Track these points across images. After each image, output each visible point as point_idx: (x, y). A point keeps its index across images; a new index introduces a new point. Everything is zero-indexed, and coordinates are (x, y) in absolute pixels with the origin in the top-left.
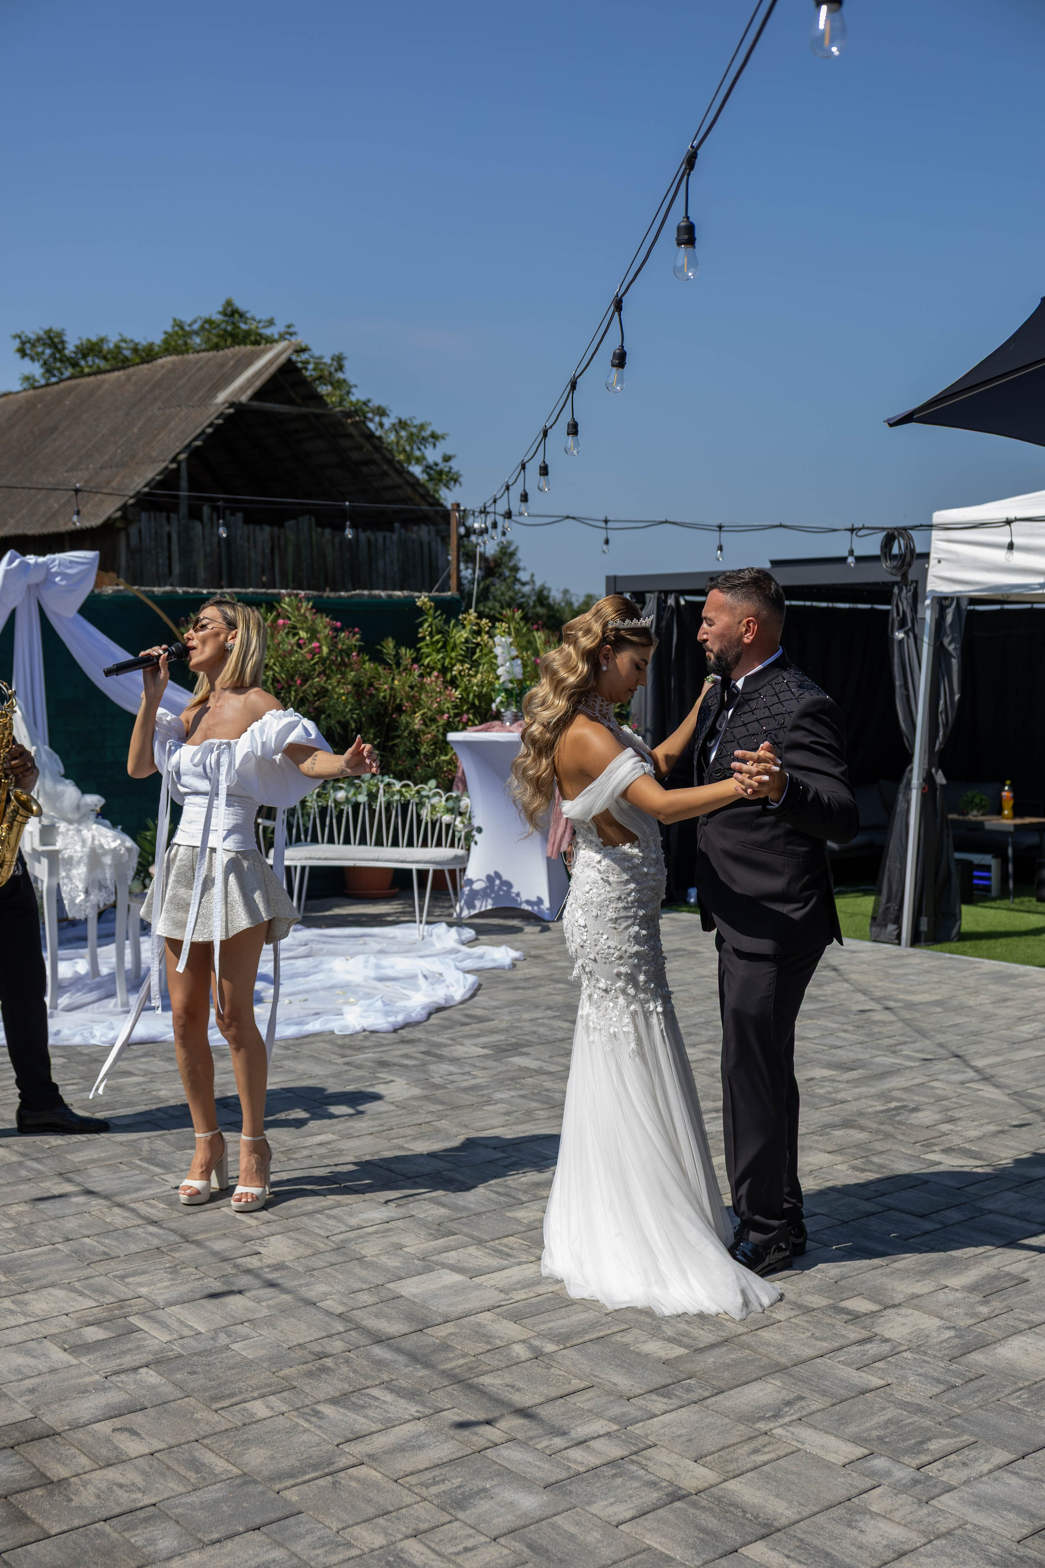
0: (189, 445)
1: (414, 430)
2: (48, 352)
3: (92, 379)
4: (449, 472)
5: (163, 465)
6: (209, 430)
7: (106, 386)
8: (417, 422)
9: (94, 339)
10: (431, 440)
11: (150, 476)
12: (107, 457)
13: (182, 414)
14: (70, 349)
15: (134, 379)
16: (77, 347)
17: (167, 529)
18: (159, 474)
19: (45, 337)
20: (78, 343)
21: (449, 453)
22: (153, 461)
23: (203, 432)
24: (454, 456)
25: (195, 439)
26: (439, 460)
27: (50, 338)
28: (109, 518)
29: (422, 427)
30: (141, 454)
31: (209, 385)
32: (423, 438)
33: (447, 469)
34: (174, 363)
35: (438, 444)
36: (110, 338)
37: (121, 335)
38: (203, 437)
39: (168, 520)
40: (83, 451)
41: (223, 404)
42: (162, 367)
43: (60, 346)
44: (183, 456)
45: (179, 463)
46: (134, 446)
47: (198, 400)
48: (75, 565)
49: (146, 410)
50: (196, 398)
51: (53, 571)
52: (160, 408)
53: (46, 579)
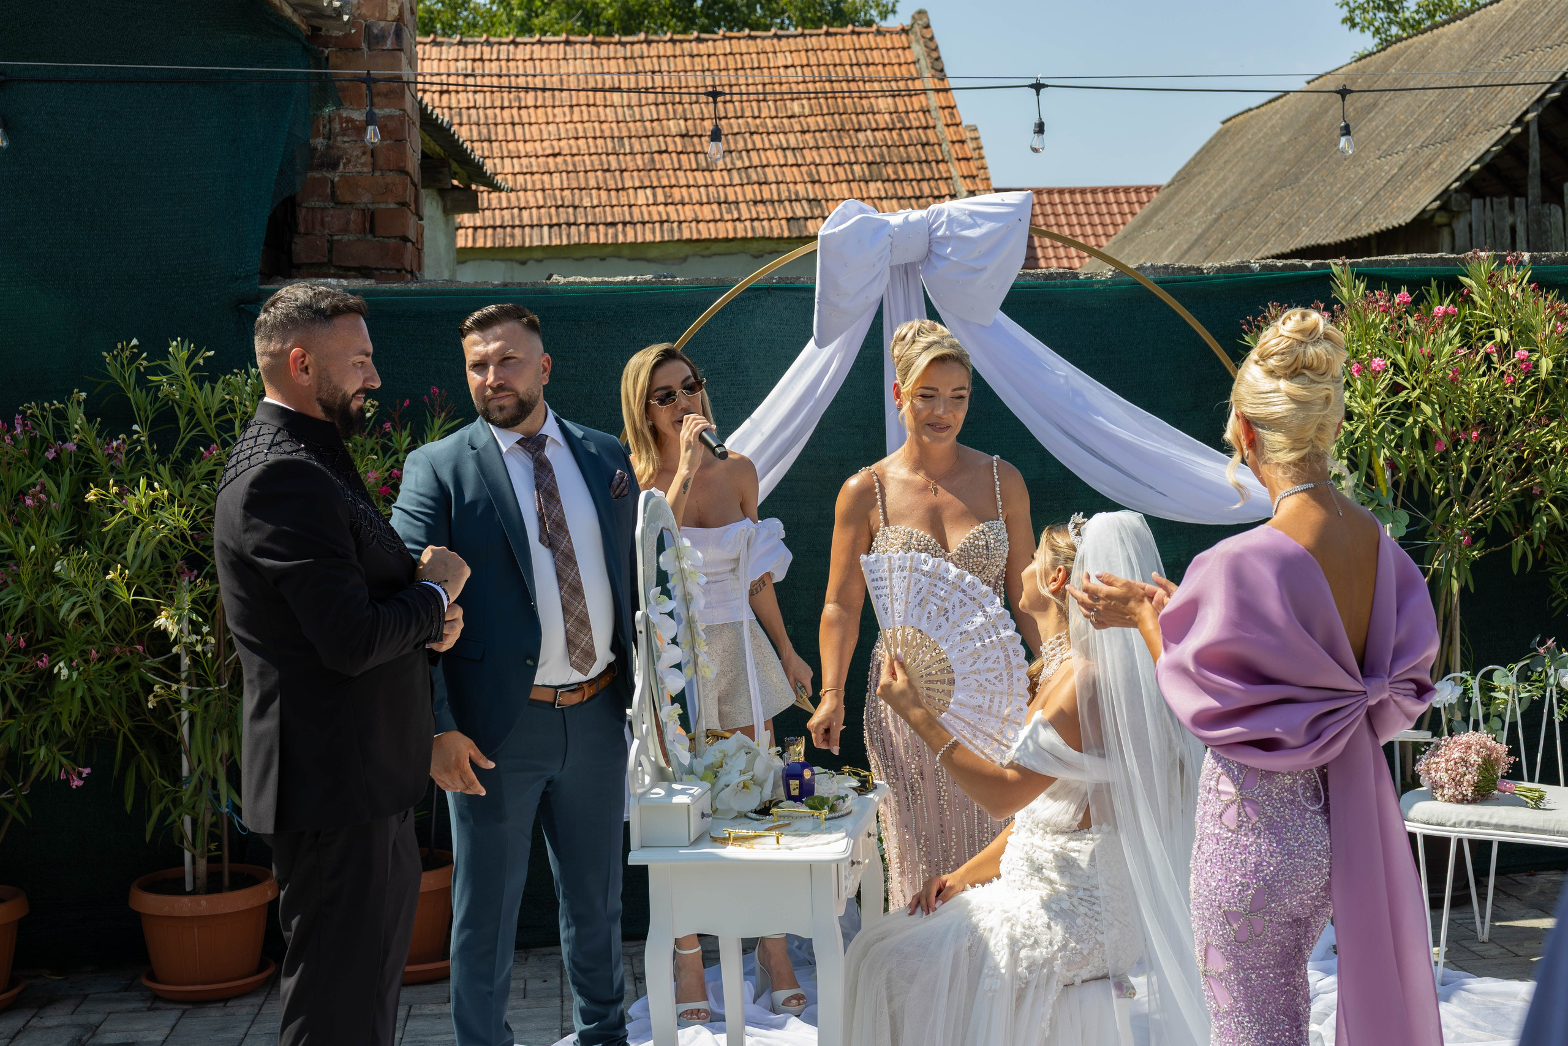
0: (1543, 98)
5: (1502, 131)
7: (1444, 41)
11: (1482, 148)
13: (1536, 59)
17: (1510, 220)
18: (1495, 144)
22: (1491, 127)
25: (1549, 90)
28: (1424, 211)
30: (1476, 121)
38: (1562, 86)
39: (1512, 207)
44: (1531, 115)
45: (1526, 125)
46: (1469, 112)
47: (1559, 37)
48: (979, 221)
49: (1489, 61)
50: (1557, 34)
51: (939, 233)
52: (1506, 57)
53: (930, 251)
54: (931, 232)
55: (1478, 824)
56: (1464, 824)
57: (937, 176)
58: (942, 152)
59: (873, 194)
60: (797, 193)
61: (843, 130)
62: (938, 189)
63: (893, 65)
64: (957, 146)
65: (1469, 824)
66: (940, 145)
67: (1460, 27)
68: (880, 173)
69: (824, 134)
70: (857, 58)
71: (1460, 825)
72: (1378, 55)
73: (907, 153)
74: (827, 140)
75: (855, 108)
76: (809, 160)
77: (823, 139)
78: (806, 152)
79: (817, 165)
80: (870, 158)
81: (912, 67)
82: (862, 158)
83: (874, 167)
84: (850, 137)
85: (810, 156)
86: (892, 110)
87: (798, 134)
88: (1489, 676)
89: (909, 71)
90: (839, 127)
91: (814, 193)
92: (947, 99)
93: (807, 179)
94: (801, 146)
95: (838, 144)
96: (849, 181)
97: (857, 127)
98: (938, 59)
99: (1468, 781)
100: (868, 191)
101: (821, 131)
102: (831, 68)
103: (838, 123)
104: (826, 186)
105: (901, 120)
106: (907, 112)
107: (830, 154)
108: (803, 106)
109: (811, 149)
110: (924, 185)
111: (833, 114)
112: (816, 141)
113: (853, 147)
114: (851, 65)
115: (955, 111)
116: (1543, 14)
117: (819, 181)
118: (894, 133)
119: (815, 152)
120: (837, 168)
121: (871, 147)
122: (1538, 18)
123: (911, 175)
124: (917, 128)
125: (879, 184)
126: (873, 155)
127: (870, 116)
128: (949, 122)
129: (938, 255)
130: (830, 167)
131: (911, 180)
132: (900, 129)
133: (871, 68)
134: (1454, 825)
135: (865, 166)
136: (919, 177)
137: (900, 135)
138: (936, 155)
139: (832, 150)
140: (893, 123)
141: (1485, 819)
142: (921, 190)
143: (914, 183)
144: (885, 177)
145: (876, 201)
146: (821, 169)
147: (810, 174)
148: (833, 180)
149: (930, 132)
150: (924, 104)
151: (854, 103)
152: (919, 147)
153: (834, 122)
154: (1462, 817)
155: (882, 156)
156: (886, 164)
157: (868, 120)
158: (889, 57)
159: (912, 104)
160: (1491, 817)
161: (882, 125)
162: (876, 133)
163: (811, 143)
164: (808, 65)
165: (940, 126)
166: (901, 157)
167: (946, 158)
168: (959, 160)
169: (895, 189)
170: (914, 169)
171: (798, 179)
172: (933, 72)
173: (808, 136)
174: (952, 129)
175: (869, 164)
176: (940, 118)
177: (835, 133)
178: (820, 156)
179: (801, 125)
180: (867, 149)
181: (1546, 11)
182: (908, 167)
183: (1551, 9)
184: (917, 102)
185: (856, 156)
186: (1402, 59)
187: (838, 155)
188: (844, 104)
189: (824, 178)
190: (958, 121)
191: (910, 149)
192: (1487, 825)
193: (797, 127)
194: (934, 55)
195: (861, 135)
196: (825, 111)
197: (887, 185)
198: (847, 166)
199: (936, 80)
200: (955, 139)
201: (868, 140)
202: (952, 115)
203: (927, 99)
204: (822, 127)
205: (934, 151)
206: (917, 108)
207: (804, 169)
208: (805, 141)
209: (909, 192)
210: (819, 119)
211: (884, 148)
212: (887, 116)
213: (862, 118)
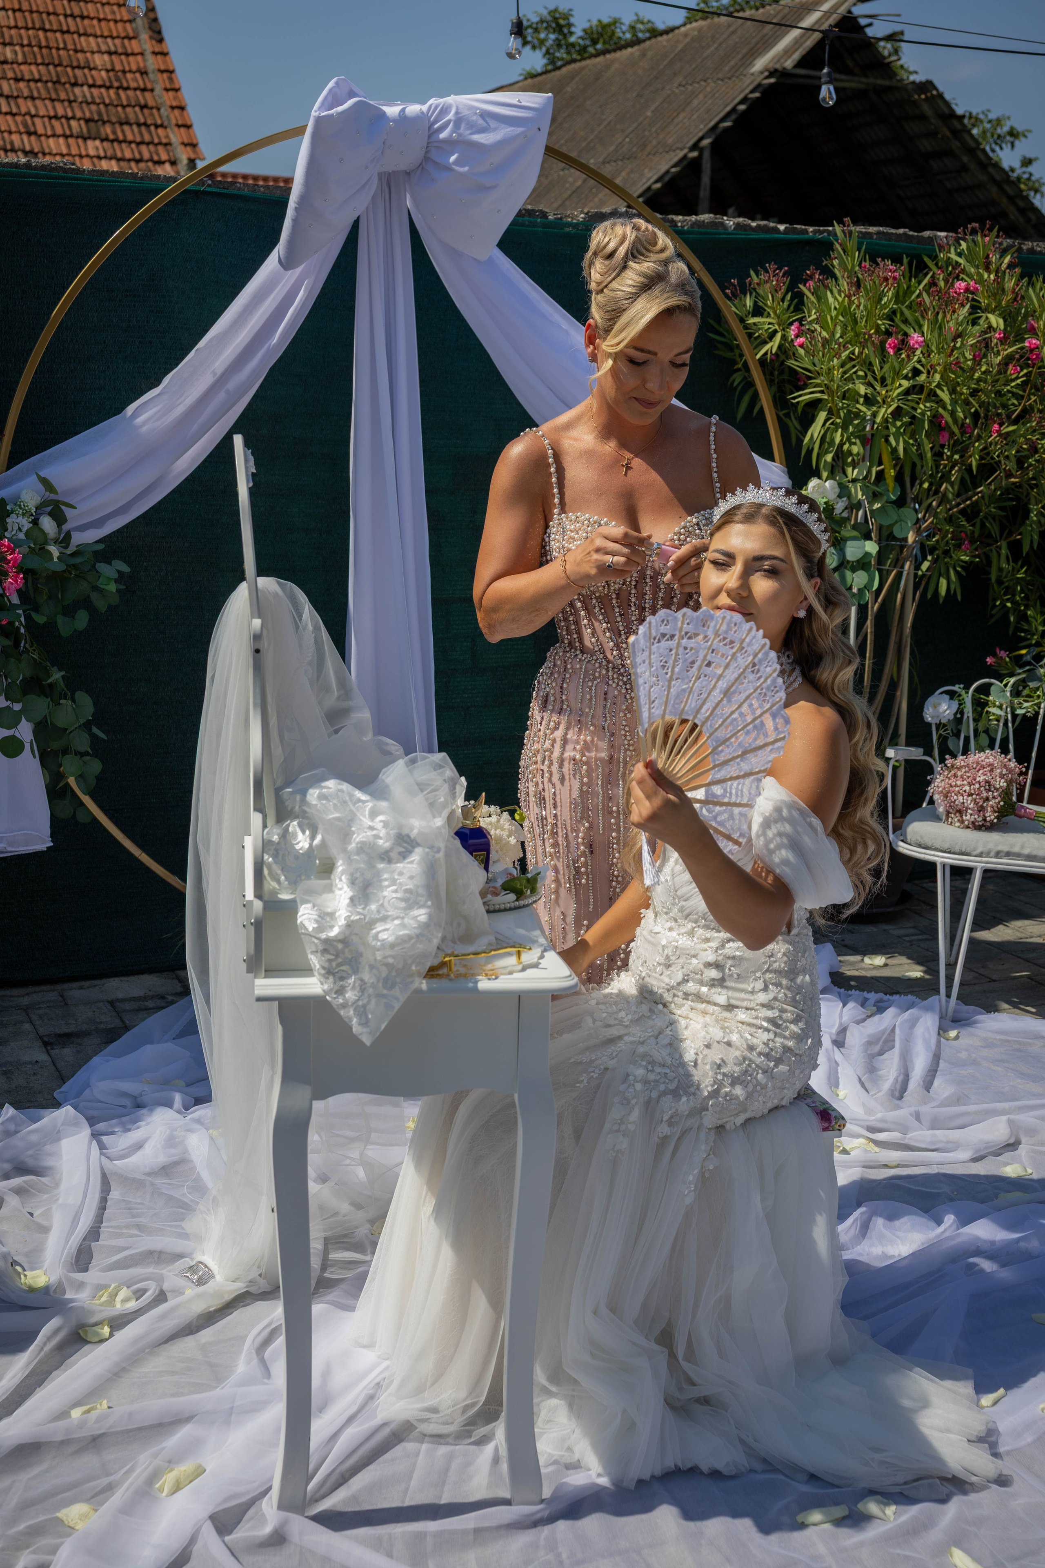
0: (715, 127)
1: (988, 126)
2: (552, 36)
3: (600, 59)
4: (1029, 179)
5: (681, 154)
6: (742, 107)
7: (617, 65)
8: (992, 116)
9: (606, 20)
10: (1008, 138)
11: (664, 168)
12: (612, 148)
13: (708, 89)
14: (577, 35)
15: (650, 54)
16: (585, 31)
18: (674, 166)
19: (549, 18)
20: (586, 25)
21: (1029, 155)
22: (669, 150)
23: (734, 109)
24: (1036, 159)
25: (723, 120)
26: (1017, 164)
27: (556, 20)
29: (998, 122)
30: (654, 143)
31: (745, 51)
32: (999, 136)
33: (1026, 176)
34: (700, 30)
35: (1017, 143)
36: (623, 20)
37: (637, 14)
38: (733, 117)
40: (584, 144)
41: (762, 73)
42: (686, 35)
43: (565, 31)
44: (706, 142)
45: (701, 151)
46: (647, 133)
47: (730, 71)
48: (493, 124)
49: (663, 88)
50: (727, 68)
51: (442, 136)
52: (680, 85)
53: (426, 158)
54: (432, 133)
55: (1008, 854)
56: (992, 854)
57: (156, 141)
58: (161, 117)
59: (92, 152)
60: (12, 143)
61: (58, 82)
62: (158, 154)
63: (109, 21)
64: (176, 112)
65: (998, 854)
66: (158, 109)
67: (632, 54)
68: (98, 131)
69: (39, 85)
70: (71, 9)
71: (988, 854)
72: (553, 74)
73: (125, 113)
74: (43, 91)
75: (71, 61)
76: (23, 110)
77: (38, 89)
78: (20, 101)
79: (32, 116)
80: (88, 115)
81: (128, 25)
82: (79, 114)
83: (92, 124)
84: (66, 90)
85: (25, 106)
86: (109, 67)
87: (12, 82)
88: (985, 690)
89: (125, 29)
90: (55, 79)
91: (31, 145)
92: (165, 62)
93: (22, 130)
94: (15, 94)
95: (54, 96)
96: (66, 137)
97: (73, 81)
98: (155, 20)
99: (992, 807)
100: (86, 149)
101: (36, 81)
102: (44, 16)
103: (54, 75)
104: (43, 138)
105: (118, 79)
106: (124, 72)
107: (46, 106)
108: (16, 53)
109: (26, 98)
110: (144, 148)
111: (48, 65)
112: (31, 91)
113: (70, 102)
114: (66, 16)
115: (173, 76)
116: (712, 48)
117: (35, 133)
118: (112, 92)
119: (29, 103)
120: (53, 121)
121: (88, 104)
122: (708, 52)
123: (130, 137)
124: (135, 89)
125: (98, 142)
126: (91, 112)
127: (86, 71)
128: (168, 86)
129: (436, 164)
130: (46, 120)
131: (130, 142)
132: (118, 88)
133: (86, 22)
134: (980, 855)
135: (82, 122)
136: (138, 139)
137: (118, 94)
138: (154, 119)
139: (47, 102)
140: (110, 81)
141: (1016, 849)
142: (140, 153)
143: (133, 146)
144: (103, 136)
145: (95, 160)
146: (37, 121)
147: (25, 125)
148: (49, 133)
149: (147, 94)
150: (142, 65)
151: (69, 56)
152: (137, 109)
153: (49, 72)
154: (990, 846)
155: (100, 113)
156: (104, 123)
157: (85, 75)
158: (104, 12)
159: (129, 63)
160: (1022, 847)
161: (99, 82)
162: (93, 90)
163: (26, 93)
164: (20, 10)
165: (158, 89)
166: (119, 117)
167: (166, 123)
168: (179, 126)
169: (114, 150)
170: (133, 131)
171: (13, 129)
172: (151, 33)
173: (22, 85)
174: (171, 93)
175: (87, 121)
176: (159, 82)
177: (50, 85)
178: (36, 107)
179: (15, 72)
180: (84, 105)
181: (716, 45)
182: (126, 128)
183: (720, 45)
184: (134, 63)
185: (73, 111)
186: (577, 79)
187: (54, 108)
188: (59, 56)
189: (41, 130)
190: (177, 87)
191: (128, 110)
192: (1018, 856)
193: (10, 74)
194: (152, 15)
195: (77, 90)
196: (39, 61)
197: (105, 144)
198: (63, 120)
199: (154, 42)
200: (174, 104)
201: (84, 96)
202: (171, 80)
203: (145, 61)
204: (37, 76)
205: (152, 115)
206: (134, 68)
207: (19, 119)
208: (19, 90)
209: (128, 155)
210: (33, 68)
211: (102, 107)
212: (103, 73)
213: (78, 72)
